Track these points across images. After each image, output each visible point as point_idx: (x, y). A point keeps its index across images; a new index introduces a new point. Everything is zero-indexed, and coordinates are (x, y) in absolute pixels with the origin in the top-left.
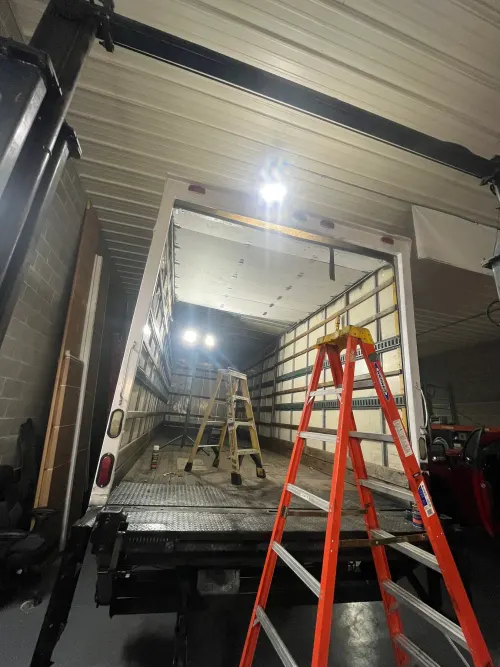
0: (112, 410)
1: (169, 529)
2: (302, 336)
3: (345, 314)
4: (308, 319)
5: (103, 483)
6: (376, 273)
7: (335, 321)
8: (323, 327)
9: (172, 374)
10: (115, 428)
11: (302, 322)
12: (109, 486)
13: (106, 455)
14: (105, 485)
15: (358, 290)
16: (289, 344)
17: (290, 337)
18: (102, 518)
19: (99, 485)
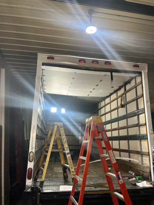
0: (29, 152)
1: (54, 191)
2: (108, 104)
3: (125, 95)
4: (110, 96)
5: (29, 178)
6: (135, 77)
7: (120, 98)
8: (116, 100)
9: (46, 125)
10: (31, 158)
11: (107, 97)
12: (32, 179)
13: (29, 168)
14: (30, 179)
15: (129, 84)
16: (102, 107)
17: (103, 104)
18: (32, 189)
19: (28, 179)
